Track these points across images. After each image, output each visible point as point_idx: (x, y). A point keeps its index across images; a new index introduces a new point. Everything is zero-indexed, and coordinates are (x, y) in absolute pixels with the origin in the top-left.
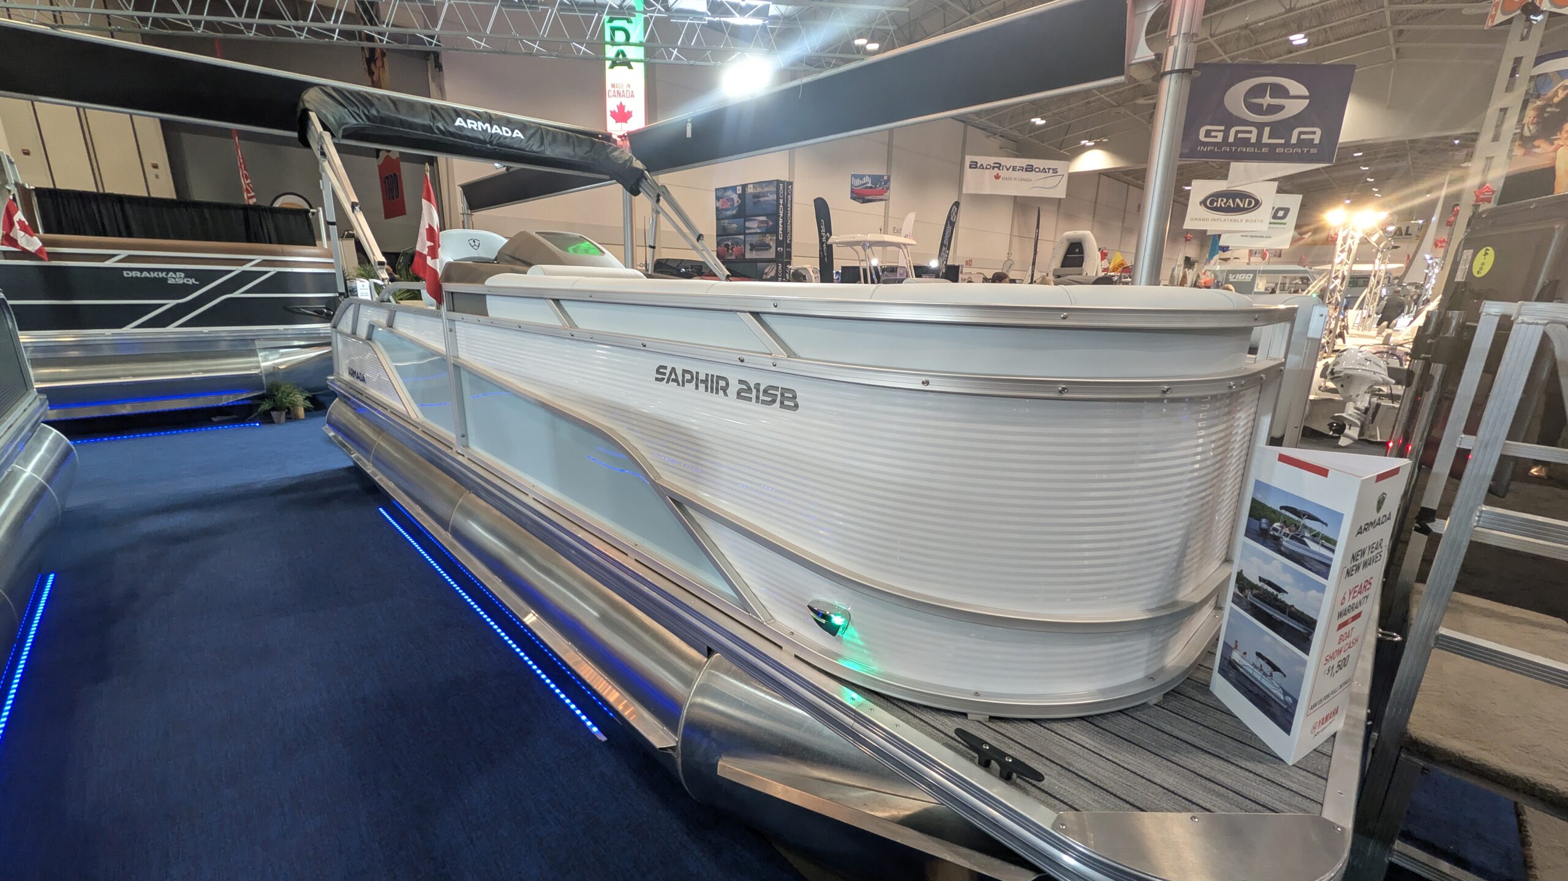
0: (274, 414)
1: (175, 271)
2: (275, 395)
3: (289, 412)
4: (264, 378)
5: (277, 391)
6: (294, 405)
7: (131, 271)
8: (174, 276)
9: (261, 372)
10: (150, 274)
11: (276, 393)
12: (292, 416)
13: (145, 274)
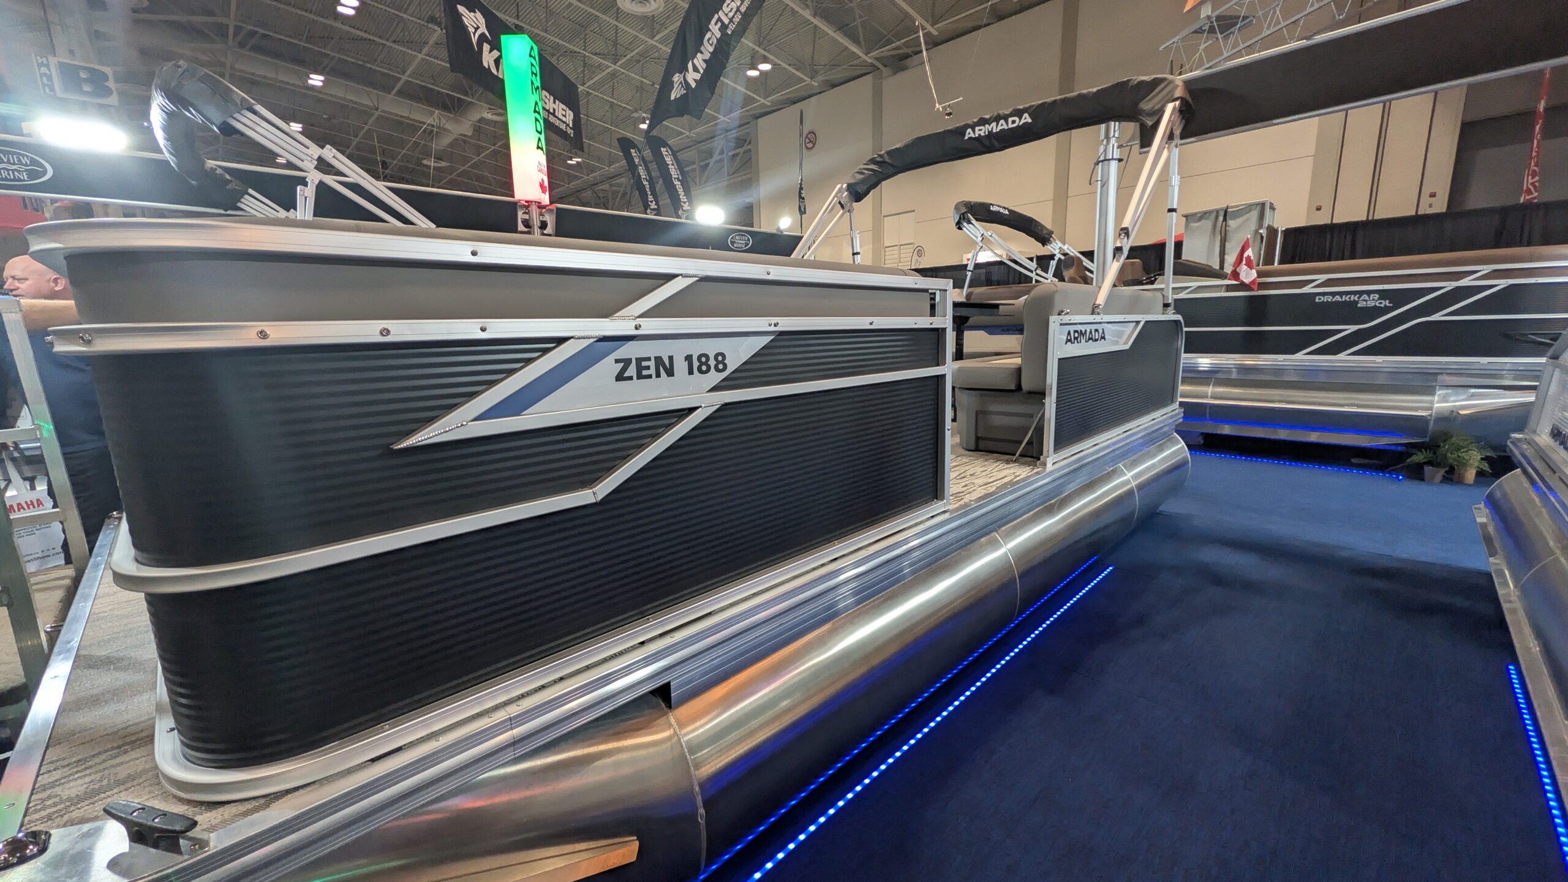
0: (1428, 469)
1: (1369, 293)
2: (1439, 446)
3: (1451, 470)
4: (1432, 423)
5: (1445, 441)
6: (1464, 464)
7: (1324, 296)
8: (1367, 298)
9: (1431, 415)
10: (1342, 298)
11: (1442, 444)
12: (1455, 477)
13: (1338, 298)
